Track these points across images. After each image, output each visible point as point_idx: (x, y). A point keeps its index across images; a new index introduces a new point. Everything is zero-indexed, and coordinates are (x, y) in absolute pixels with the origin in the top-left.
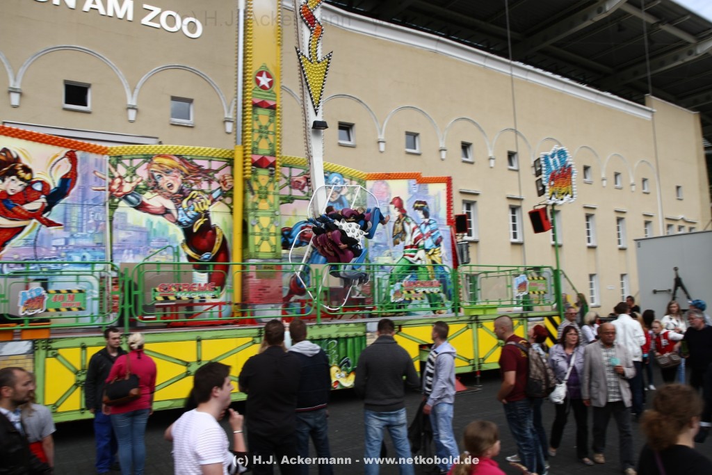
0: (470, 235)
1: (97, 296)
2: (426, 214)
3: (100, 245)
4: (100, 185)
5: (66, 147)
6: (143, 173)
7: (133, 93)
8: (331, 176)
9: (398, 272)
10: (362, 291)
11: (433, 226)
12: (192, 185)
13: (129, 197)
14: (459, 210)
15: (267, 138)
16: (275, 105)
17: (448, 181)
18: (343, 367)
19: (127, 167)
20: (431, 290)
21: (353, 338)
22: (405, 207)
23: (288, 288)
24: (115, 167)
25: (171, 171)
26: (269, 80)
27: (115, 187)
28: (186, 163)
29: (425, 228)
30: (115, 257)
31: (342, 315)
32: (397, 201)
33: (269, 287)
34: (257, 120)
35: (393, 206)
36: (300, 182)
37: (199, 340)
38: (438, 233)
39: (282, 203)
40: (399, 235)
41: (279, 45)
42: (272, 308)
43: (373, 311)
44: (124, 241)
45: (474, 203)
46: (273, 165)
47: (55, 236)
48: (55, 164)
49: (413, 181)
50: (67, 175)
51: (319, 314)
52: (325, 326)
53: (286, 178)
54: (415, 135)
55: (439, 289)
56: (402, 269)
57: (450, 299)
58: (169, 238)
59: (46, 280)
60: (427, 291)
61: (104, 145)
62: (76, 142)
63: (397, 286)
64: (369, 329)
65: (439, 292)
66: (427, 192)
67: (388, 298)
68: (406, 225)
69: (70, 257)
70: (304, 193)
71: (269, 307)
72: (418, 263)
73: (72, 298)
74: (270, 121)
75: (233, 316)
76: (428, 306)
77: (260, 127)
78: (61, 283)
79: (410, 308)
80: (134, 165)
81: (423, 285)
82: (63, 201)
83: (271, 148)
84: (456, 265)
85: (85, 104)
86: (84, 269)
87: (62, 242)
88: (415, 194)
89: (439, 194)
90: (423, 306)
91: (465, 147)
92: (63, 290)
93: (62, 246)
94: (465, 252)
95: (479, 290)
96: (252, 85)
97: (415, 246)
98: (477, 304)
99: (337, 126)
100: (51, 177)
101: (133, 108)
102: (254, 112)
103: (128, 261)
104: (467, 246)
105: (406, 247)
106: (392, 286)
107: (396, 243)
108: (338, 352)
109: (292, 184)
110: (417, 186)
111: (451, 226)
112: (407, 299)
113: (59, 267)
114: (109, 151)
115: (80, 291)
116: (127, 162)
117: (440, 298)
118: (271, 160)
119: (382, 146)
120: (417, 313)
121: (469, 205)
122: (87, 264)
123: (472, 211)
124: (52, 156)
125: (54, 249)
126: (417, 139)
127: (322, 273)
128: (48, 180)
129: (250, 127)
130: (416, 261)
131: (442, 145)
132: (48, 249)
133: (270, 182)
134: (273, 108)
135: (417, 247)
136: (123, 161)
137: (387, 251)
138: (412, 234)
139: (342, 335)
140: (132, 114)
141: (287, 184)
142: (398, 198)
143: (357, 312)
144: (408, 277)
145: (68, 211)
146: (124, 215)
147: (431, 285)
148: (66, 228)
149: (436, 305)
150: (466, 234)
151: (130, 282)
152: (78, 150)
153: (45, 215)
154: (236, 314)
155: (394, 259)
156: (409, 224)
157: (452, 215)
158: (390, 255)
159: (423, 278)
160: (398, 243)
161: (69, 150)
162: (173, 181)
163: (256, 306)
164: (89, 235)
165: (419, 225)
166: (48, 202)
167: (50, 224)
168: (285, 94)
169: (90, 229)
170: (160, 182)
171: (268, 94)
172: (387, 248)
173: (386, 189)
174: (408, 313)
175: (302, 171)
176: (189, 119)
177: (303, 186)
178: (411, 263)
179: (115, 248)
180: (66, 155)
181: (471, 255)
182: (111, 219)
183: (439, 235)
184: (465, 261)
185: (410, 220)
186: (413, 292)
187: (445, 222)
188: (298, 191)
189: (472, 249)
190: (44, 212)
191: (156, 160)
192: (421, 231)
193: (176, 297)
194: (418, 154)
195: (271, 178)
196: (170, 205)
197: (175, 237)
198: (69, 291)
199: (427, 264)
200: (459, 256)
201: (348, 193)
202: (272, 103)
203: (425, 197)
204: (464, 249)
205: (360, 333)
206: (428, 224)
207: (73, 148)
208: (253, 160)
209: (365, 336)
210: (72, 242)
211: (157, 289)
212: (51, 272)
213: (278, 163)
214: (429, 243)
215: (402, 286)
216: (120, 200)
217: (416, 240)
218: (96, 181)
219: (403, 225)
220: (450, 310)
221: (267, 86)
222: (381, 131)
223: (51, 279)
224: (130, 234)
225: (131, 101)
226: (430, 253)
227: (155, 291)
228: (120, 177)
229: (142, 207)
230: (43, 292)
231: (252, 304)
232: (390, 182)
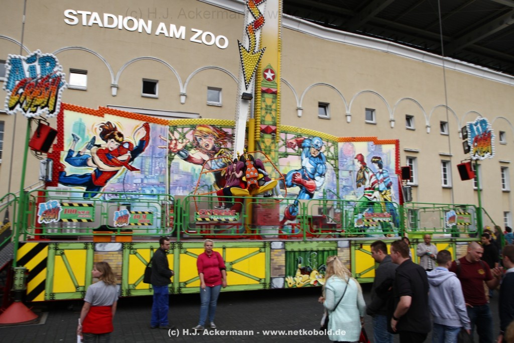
0: (411, 181)
1: (160, 216)
2: (380, 166)
3: (162, 183)
4: (163, 144)
5: (143, 120)
6: (190, 137)
7: (184, 86)
8: (313, 140)
9: (360, 206)
10: (334, 219)
11: (385, 175)
12: (221, 145)
13: (181, 152)
14: (404, 163)
15: (271, 113)
16: (276, 91)
17: (397, 143)
18: (321, 271)
19: (180, 133)
20: (384, 219)
21: (328, 251)
22: (365, 161)
23: (283, 215)
24: (173, 133)
25: (208, 136)
26: (273, 74)
27: (172, 146)
28: (217, 130)
29: (380, 176)
30: (172, 191)
31: (320, 235)
32: (360, 157)
33: (270, 214)
34: (264, 101)
35: (357, 160)
36: (292, 143)
37: (224, 248)
38: (389, 179)
39: (281, 158)
40: (361, 181)
41: (279, 51)
42: (273, 228)
43: (342, 233)
44: (177, 181)
45: (415, 158)
46: (275, 131)
47: (135, 177)
48: (137, 131)
49: (371, 143)
50: (143, 138)
51: (305, 234)
52: (309, 242)
53: (283, 140)
54: (372, 111)
55: (390, 219)
56: (363, 204)
57: (398, 227)
58: (206, 180)
59: (130, 205)
60: (381, 220)
61: (166, 119)
62: (149, 118)
63: (360, 216)
64: (339, 245)
65: (390, 221)
66: (381, 151)
67: (352, 224)
68: (366, 173)
69: (144, 191)
70: (295, 150)
71: (270, 228)
72: (375, 200)
73: (145, 217)
74: (273, 102)
75: (246, 233)
76: (381, 231)
77: (266, 106)
78: (138, 207)
79: (368, 231)
80: (185, 131)
81: (378, 216)
82: (140, 155)
83: (273, 120)
84: (402, 202)
85: (154, 93)
86: (152, 198)
87: (139, 181)
88: (372, 152)
89: (389, 152)
90: (378, 231)
91: (409, 118)
92: (140, 212)
93: (139, 184)
94: (408, 193)
95: (419, 220)
96: (261, 78)
97: (373, 188)
98: (417, 231)
99: (317, 105)
100: (134, 139)
101: (184, 95)
102: (262, 96)
103: (179, 194)
104: (410, 189)
105: (366, 189)
106: (355, 216)
107: (358, 186)
108: (318, 261)
109: (287, 144)
110: (374, 146)
111: (398, 175)
112: (366, 225)
113: (137, 196)
114: (169, 123)
115: (150, 213)
116: (180, 130)
117: (390, 226)
118: (273, 128)
119: (349, 119)
120: (373, 235)
121: (411, 160)
122: (154, 195)
123: (413, 164)
124: (135, 127)
125: (135, 185)
126: (373, 113)
127: (307, 206)
128: (132, 142)
129: (260, 106)
130: (373, 199)
131: (392, 117)
132: (131, 185)
133: (272, 143)
134: (275, 93)
135: (374, 189)
136: (178, 129)
137: (352, 192)
138: (370, 180)
139: (321, 249)
140: (183, 99)
141: (284, 145)
142: (361, 155)
143: (330, 233)
144: (367, 210)
145: (144, 161)
146: (177, 164)
147: (384, 216)
148: (142, 172)
149: (387, 231)
150: (409, 180)
151: (181, 208)
152: (151, 122)
153: (130, 164)
154: (248, 232)
155: (357, 197)
156: (368, 173)
157: (399, 167)
158: (354, 194)
159: (378, 211)
160: (360, 186)
161: (145, 122)
162: (209, 143)
163: (262, 227)
164: (156, 177)
165: (375, 174)
166: (132, 155)
167: (133, 169)
168: (284, 85)
169: (157, 173)
170: (201, 143)
171: (272, 84)
172: (352, 189)
173: (352, 148)
174: (366, 236)
175: (294, 135)
176: (219, 101)
177: (295, 146)
178: (369, 200)
179: (171, 186)
180: (143, 125)
181: (413, 196)
182: (170, 167)
183: (389, 181)
184: (409, 200)
185: (369, 170)
186: (371, 221)
187: (394, 172)
188: (291, 149)
189: (413, 191)
190: (130, 162)
191: (199, 128)
192: (376, 178)
193: (210, 219)
194: (375, 124)
195: (273, 141)
196: (206, 158)
197: (209, 179)
198: (143, 213)
199: (381, 201)
200: (404, 195)
201: (325, 151)
202: (274, 90)
203: (379, 154)
204: (408, 191)
205: (333, 248)
206: (382, 173)
207: (147, 121)
208: (261, 128)
209: (337, 250)
210: (145, 181)
211: (198, 213)
212: (133, 200)
213: (278, 130)
214: (382, 186)
215: (363, 216)
216: (175, 154)
217: (373, 184)
218: (161, 142)
219: (364, 174)
220: (397, 235)
221: (271, 79)
222: (348, 108)
223: (132, 204)
224: (181, 176)
225: (183, 91)
226: (383, 193)
227: (197, 214)
228: (176, 139)
229: (189, 159)
230: (128, 212)
231: (260, 226)
232: (355, 143)
